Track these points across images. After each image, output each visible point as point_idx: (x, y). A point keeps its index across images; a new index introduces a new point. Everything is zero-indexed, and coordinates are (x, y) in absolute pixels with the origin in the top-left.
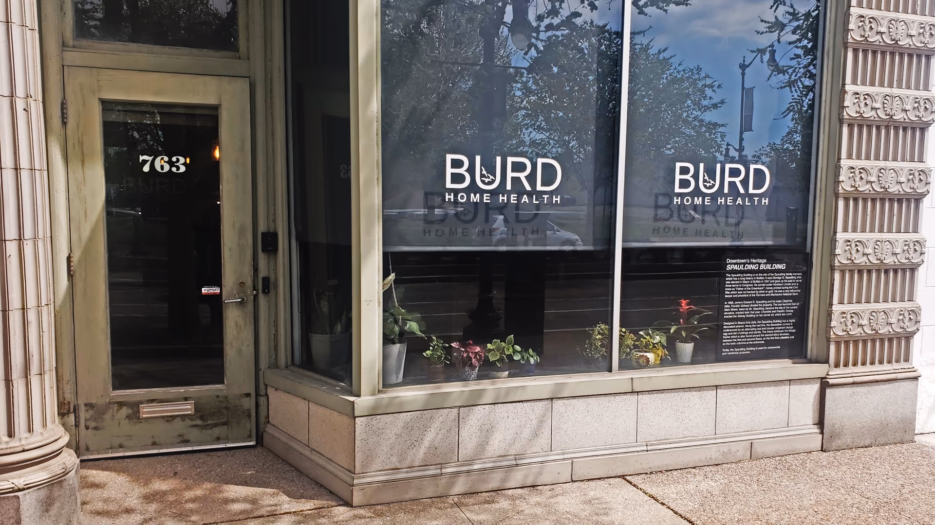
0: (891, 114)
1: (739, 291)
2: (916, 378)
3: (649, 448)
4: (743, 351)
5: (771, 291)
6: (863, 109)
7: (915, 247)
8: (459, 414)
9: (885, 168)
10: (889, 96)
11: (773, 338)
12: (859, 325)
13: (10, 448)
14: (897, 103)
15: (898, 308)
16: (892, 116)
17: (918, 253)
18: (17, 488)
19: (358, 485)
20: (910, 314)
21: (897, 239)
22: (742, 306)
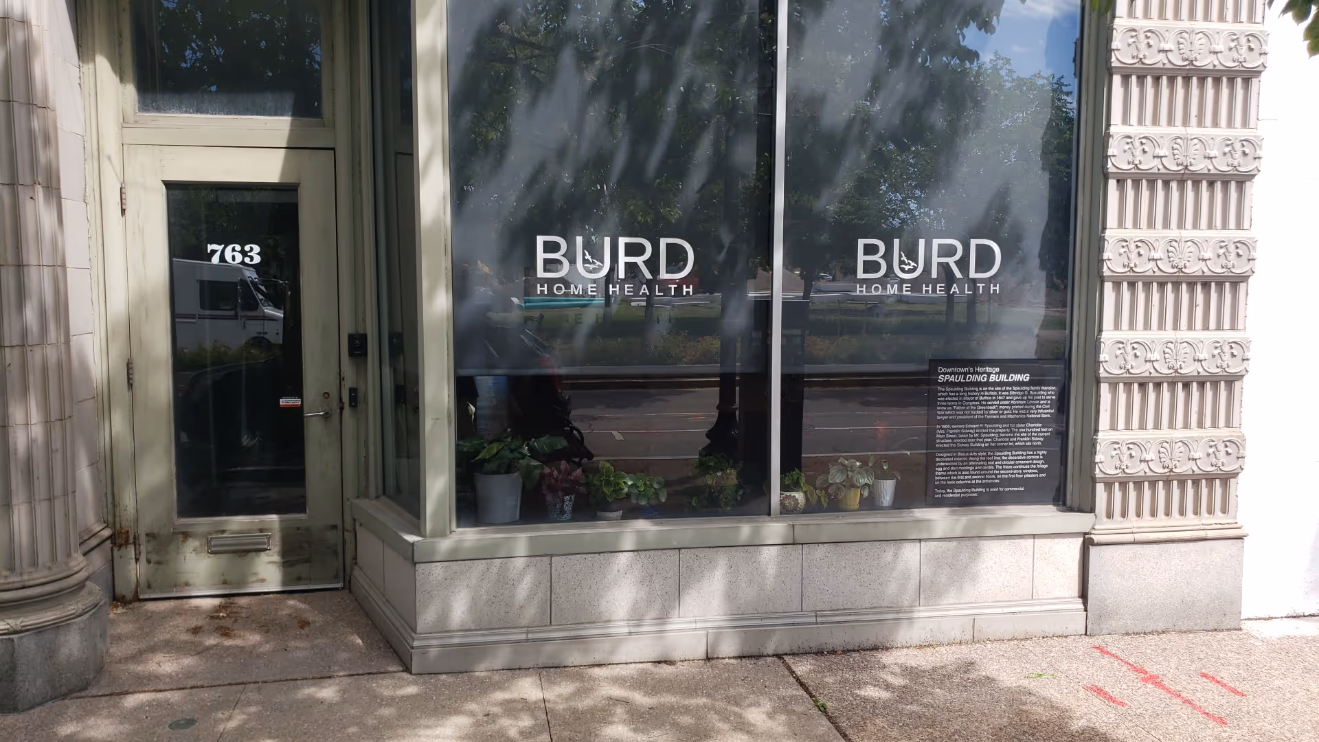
0: (1185, 164)
1: (958, 410)
2: (1240, 538)
3: (819, 620)
4: (968, 493)
5: (1008, 412)
6: (1139, 157)
7: (1232, 351)
8: (551, 564)
9: (1178, 240)
10: (1181, 139)
11: (1013, 476)
12: (1141, 461)
13: (9, 583)
14: (1196, 147)
15: (1207, 437)
16: (1187, 166)
17: (1239, 359)
18: (12, 630)
19: (418, 647)
20: (1226, 446)
21: (1202, 340)
22: (963, 431)
